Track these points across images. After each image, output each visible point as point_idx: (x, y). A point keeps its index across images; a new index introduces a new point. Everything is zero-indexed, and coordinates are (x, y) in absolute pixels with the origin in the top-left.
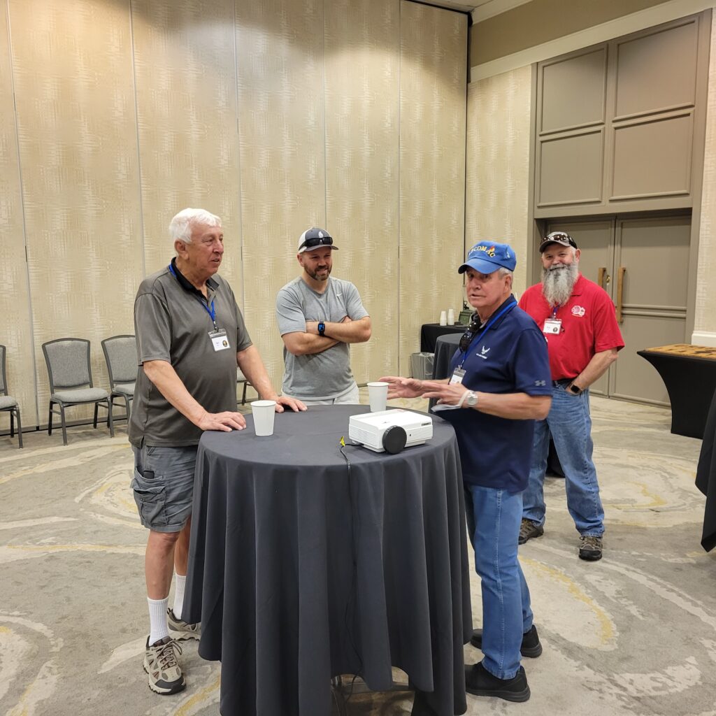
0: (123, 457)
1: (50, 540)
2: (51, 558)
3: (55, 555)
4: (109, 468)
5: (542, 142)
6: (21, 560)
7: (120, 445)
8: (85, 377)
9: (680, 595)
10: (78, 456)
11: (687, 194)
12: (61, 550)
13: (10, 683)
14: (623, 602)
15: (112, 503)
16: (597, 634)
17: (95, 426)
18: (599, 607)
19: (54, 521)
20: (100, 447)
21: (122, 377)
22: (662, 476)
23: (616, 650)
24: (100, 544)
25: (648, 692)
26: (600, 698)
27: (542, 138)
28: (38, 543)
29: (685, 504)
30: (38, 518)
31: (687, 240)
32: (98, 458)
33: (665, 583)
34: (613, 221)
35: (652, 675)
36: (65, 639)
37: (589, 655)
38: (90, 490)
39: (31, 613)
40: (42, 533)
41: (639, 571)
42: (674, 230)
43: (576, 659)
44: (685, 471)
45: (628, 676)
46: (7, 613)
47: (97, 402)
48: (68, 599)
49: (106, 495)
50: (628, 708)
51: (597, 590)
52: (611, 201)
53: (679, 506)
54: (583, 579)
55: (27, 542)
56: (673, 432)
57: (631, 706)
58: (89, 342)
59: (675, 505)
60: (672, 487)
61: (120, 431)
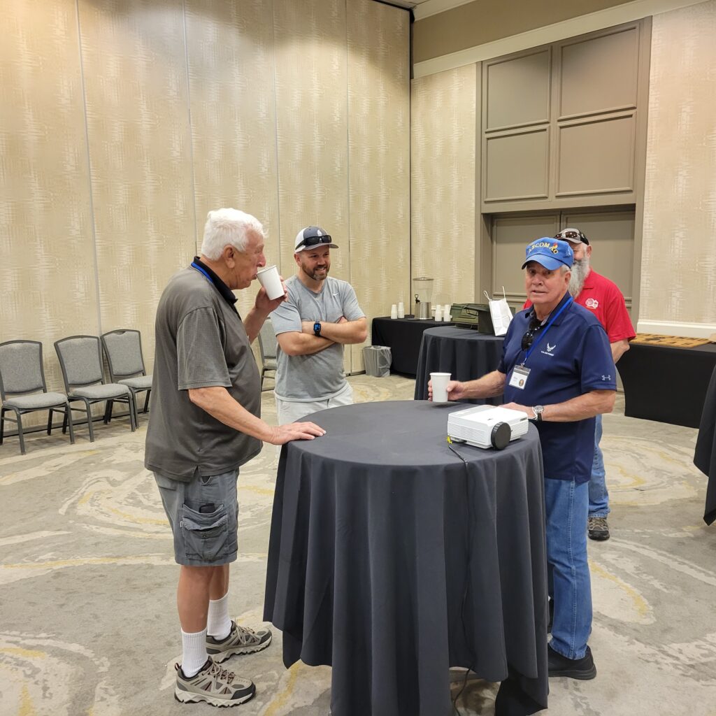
0: (92, 464)
1: (49, 555)
2: (58, 575)
3: (60, 571)
4: (83, 476)
5: (488, 139)
6: (26, 579)
7: (85, 451)
8: (38, 382)
9: (692, 567)
10: (43, 465)
11: (630, 191)
12: (66, 565)
13: (68, 708)
14: (644, 576)
15: (102, 513)
16: (632, 609)
17: (49, 433)
18: (626, 584)
19: (45, 536)
20: (63, 454)
21: (78, 380)
22: (632, 456)
23: (655, 623)
24: (107, 557)
25: (699, 659)
26: (659, 668)
27: (488, 136)
28: (37, 560)
29: (663, 482)
30: (25, 533)
31: (631, 234)
32: (66, 467)
33: (675, 557)
34: (559, 216)
35: (696, 643)
36: (109, 658)
37: (635, 630)
38: (72, 501)
39: (60, 634)
40: (37, 549)
41: (647, 547)
42: (620, 225)
43: (624, 635)
44: (651, 451)
45: (676, 646)
46: (32, 635)
47: (51, 409)
48: (96, 617)
49: (92, 505)
50: (687, 676)
51: (617, 568)
52: (557, 197)
53: (658, 484)
54: (600, 558)
55: (24, 560)
56: (627, 414)
57: (689, 674)
58: (40, 344)
59: (655, 483)
60: (645, 467)
61: (79, 436)
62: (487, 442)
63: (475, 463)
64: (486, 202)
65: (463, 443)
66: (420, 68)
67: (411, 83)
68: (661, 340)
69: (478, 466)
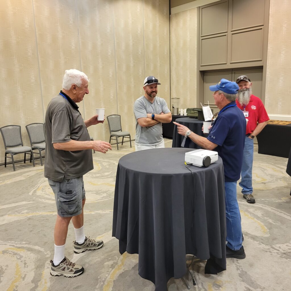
0: (42, 175)
1: (26, 211)
2: (29, 219)
3: (30, 217)
4: (39, 180)
5: (202, 39)
6: (17, 221)
7: (39, 170)
8: (20, 142)
9: (285, 214)
10: (22, 175)
11: (261, 61)
12: (33, 215)
13: (34, 271)
14: (265, 218)
15: (47, 194)
16: (261, 231)
17: (25, 162)
18: (258, 221)
19: (24, 204)
20: (31, 171)
21: (35, 141)
22: (261, 170)
23: (269, 236)
24: (49, 212)
25: (287, 251)
26: (271, 254)
27: (202, 38)
28: (21, 213)
29: (273, 180)
30: (16, 203)
31: (261, 79)
32: (32, 176)
33: (278, 210)
34: (231, 71)
35: (286, 244)
36: (50, 251)
37: (261, 239)
38: (34, 190)
39: (31, 242)
40: (21, 209)
41: (267, 206)
42: (256, 75)
43: (257, 241)
44: (269, 167)
45: (278, 245)
46: (20, 243)
47: (25, 153)
48: (45, 235)
49: (43, 191)
50: (282, 257)
51: (254, 214)
52: (231, 63)
53: (272, 181)
54: (248, 211)
55: (16, 213)
56: (259, 153)
57: (283, 256)
58: (20, 127)
59: (270, 180)
60: (266, 174)
61: (37, 164)
62: (201, 164)
63: (197, 173)
64: (201, 66)
65: (191, 165)
66: (174, 10)
67: (170, 16)
68: (273, 122)
69: (198, 174)
